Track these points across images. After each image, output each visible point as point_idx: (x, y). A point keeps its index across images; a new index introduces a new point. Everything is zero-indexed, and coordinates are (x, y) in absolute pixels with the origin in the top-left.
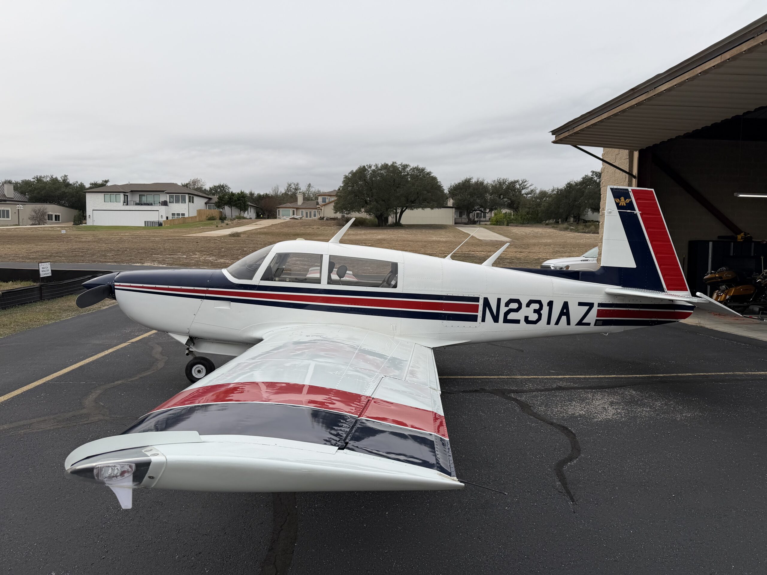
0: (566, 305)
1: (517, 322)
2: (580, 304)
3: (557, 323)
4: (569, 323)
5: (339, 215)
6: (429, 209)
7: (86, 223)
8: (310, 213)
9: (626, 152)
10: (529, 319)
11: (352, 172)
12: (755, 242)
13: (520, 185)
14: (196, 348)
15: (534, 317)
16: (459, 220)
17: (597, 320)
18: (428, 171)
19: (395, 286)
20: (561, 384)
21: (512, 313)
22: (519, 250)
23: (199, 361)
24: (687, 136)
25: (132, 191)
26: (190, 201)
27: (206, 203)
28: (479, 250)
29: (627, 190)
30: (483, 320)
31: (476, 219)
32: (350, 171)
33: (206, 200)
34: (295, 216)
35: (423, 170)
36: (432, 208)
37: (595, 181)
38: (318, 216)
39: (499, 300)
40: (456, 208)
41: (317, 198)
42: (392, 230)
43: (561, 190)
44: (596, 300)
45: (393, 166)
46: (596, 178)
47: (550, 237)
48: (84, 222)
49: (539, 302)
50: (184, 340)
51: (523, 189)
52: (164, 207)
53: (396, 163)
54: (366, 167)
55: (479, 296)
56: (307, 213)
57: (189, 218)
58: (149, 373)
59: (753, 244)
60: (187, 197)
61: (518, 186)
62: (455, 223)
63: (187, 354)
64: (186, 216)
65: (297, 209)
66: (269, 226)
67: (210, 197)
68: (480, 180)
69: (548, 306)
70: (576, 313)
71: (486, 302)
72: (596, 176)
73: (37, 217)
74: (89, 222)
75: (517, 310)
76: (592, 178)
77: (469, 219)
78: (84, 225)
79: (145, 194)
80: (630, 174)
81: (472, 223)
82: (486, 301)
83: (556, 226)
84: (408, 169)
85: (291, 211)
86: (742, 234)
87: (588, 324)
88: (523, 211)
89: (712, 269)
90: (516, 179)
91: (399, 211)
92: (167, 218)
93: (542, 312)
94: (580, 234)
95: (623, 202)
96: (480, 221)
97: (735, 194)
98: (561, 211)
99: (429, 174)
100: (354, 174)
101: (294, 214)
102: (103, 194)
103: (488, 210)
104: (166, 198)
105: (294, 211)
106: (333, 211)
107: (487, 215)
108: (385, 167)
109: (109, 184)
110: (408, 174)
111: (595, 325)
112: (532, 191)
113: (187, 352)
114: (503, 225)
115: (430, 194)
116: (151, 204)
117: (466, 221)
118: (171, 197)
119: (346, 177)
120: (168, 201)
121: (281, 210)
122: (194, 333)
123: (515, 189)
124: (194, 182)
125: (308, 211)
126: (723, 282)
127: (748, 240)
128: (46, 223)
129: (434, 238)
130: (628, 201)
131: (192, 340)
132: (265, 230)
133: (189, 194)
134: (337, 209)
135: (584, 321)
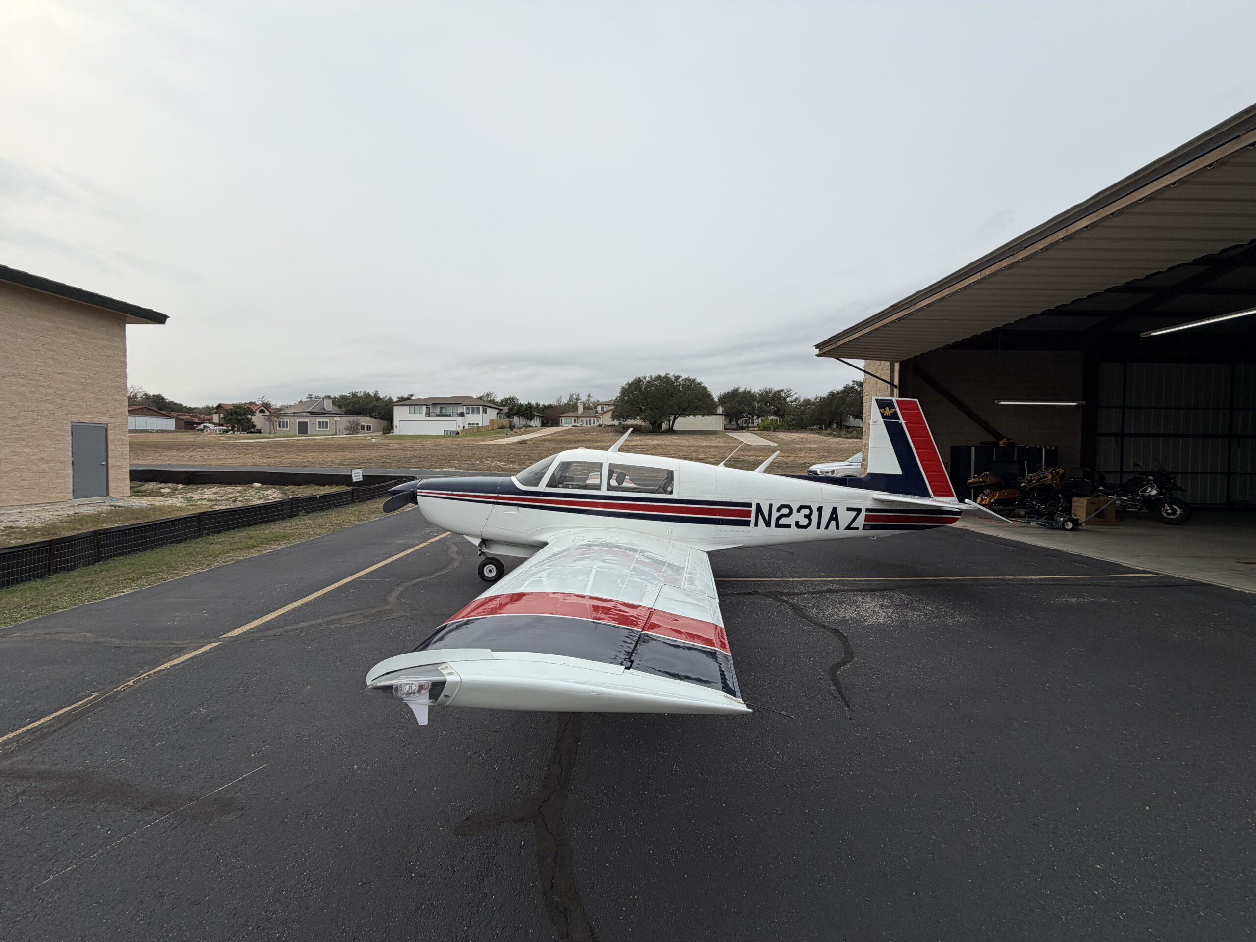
0: (835, 511)
1: (789, 526)
2: (849, 509)
3: (827, 528)
4: (838, 528)
5: (616, 423)
6: (700, 416)
7: (393, 433)
8: (590, 420)
9: (888, 363)
10: (800, 524)
11: (628, 383)
12: (1017, 447)
13: (785, 394)
14: (488, 549)
15: (804, 522)
16: (729, 427)
17: (865, 525)
18: (699, 381)
19: (671, 493)
20: (831, 587)
21: (783, 518)
22: (786, 455)
23: (490, 561)
24: (948, 347)
25: (433, 404)
26: (483, 412)
27: (497, 414)
28: (748, 455)
29: (891, 400)
30: (756, 525)
31: (744, 425)
32: (627, 382)
33: (497, 411)
34: (576, 424)
35: (694, 380)
36: (703, 415)
37: (856, 390)
38: (597, 424)
39: (771, 506)
40: (725, 415)
41: (596, 407)
42: (666, 436)
43: (824, 398)
44: (864, 505)
45: (666, 377)
46: (856, 387)
47: (815, 442)
48: (392, 431)
49: (809, 508)
50: (477, 542)
51: (788, 397)
52: (461, 417)
53: (668, 374)
54: (641, 379)
55: (750, 502)
56: (587, 421)
57: (482, 427)
58: (446, 571)
59: (1016, 449)
60: (481, 408)
61: (783, 395)
62: (725, 429)
63: (480, 555)
64: (480, 425)
65: (578, 417)
66: (553, 434)
67: (501, 408)
68: (748, 389)
69: (818, 511)
70: (845, 517)
71: (759, 508)
72: (857, 385)
73: (351, 428)
74: (396, 432)
75: (788, 515)
76: (853, 387)
77: (738, 425)
78: (391, 434)
79: (445, 406)
80: (892, 384)
81: (741, 428)
82: (758, 506)
83: (820, 432)
84: (680, 380)
85: (573, 419)
86: (1005, 440)
87: (857, 529)
88: (788, 418)
89: (975, 474)
90: (781, 389)
91: (672, 418)
92: (464, 427)
93: (812, 517)
94: (842, 439)
95: (888, 412)
96: (748, 427)
97: (996, 402)
98: (824, 418)
99: (699, 384)
100: (630, 385)
101: (575, 422)
102: (408, 407)
103: (755, 417)
104: (463, 409)
105: (575, 419)
106: (611, 419)
107: (755, 421)
108: (659, 378)
109: (413, 398)
110: (680, 384)
111: (863, 529)
112: (796, 399)
113: (479, 553)
114: (770, 430)
115: (701, 402)
116: (450, 415)
117: (735, 427)
118: (467, 409)
119: (623, 388)
120: (465, 412)
121: (563, 418)
122: (487, 536)
123: (781, 397)
124: (488, 395)
125: (588, 419)
126: (988, 486)
127: (1010, 445)
128: (359, 432)
129: (706, 444)
130: (892, 411)
131: (485, 542)
132: (549, 437)
133: (483, 406)
134: (614, 417)
135: (852, 526)
